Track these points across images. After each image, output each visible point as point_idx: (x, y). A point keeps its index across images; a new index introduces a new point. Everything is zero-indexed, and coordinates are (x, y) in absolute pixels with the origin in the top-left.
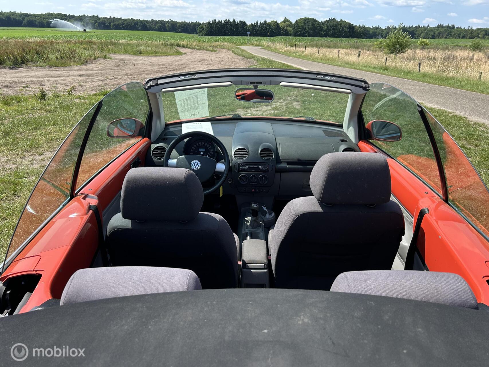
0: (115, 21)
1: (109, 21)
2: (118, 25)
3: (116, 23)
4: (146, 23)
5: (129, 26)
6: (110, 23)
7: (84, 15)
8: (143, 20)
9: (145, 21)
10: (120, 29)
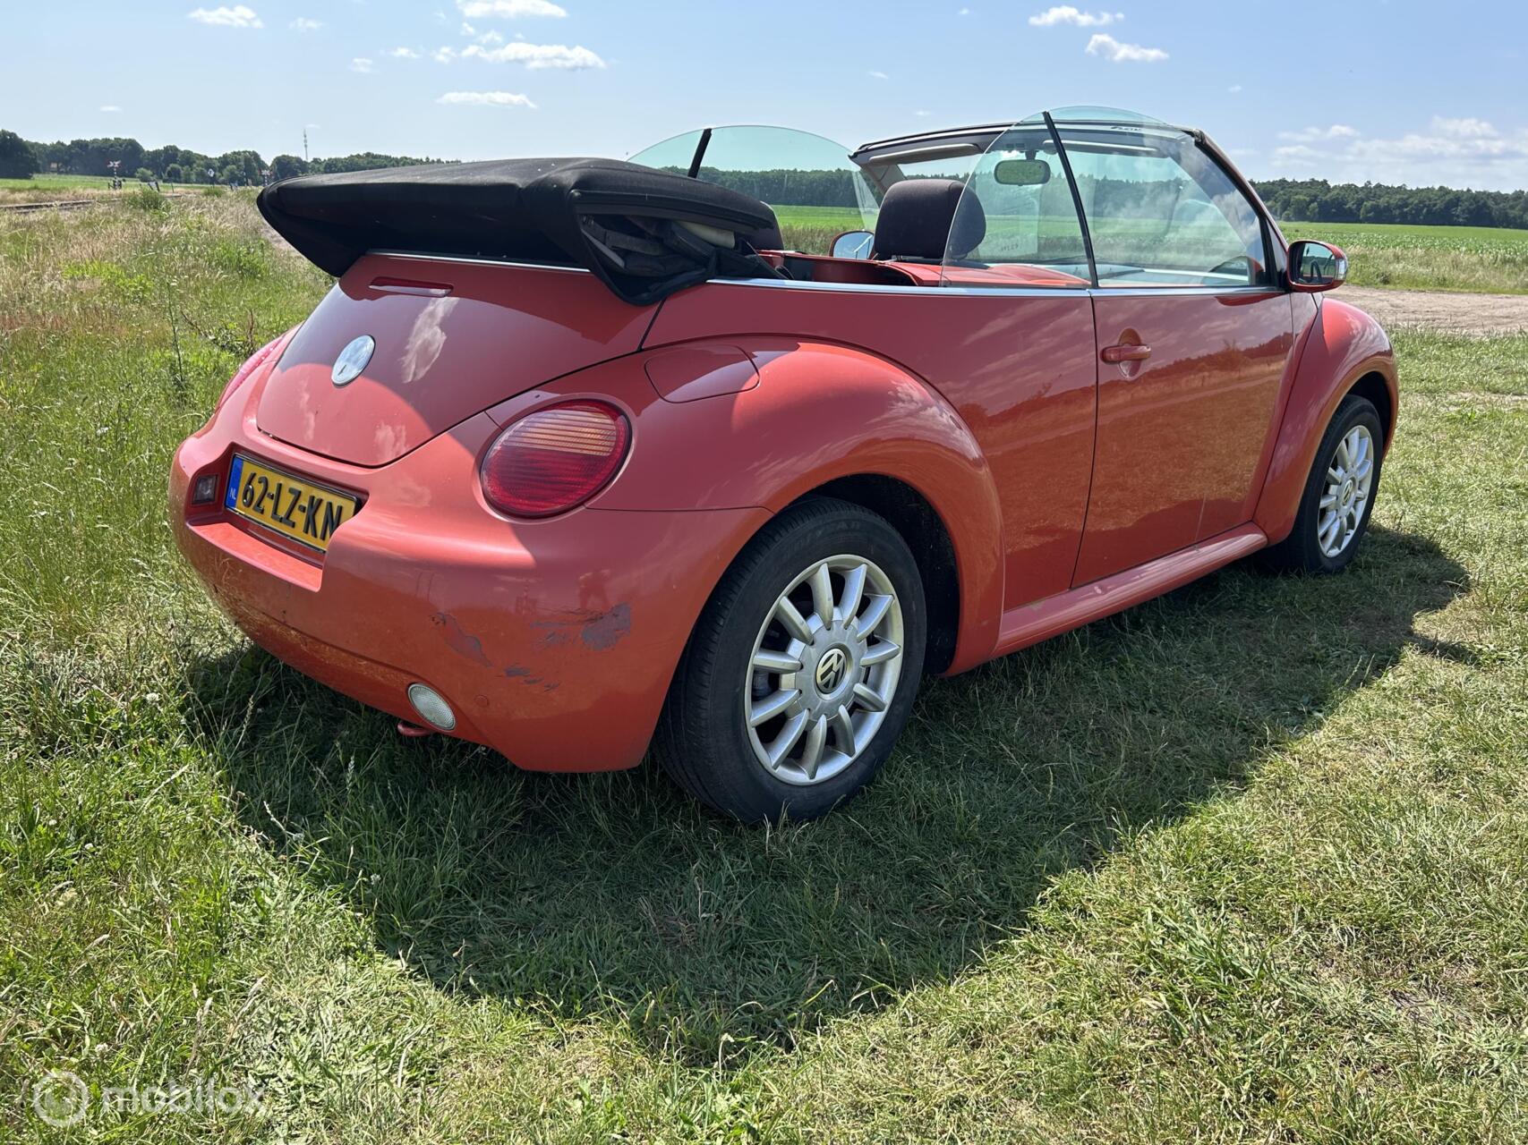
0: (1380, 197)
1: (1361, 195)
2: (1388, 208)
3: (1382, 202)
4: (1491, 203)
5: (1425, 210)
6: (1360, 203)
7: (1283, 181)
8: (1484, 193)
9: (1490, 194)
10: (1391, 221)
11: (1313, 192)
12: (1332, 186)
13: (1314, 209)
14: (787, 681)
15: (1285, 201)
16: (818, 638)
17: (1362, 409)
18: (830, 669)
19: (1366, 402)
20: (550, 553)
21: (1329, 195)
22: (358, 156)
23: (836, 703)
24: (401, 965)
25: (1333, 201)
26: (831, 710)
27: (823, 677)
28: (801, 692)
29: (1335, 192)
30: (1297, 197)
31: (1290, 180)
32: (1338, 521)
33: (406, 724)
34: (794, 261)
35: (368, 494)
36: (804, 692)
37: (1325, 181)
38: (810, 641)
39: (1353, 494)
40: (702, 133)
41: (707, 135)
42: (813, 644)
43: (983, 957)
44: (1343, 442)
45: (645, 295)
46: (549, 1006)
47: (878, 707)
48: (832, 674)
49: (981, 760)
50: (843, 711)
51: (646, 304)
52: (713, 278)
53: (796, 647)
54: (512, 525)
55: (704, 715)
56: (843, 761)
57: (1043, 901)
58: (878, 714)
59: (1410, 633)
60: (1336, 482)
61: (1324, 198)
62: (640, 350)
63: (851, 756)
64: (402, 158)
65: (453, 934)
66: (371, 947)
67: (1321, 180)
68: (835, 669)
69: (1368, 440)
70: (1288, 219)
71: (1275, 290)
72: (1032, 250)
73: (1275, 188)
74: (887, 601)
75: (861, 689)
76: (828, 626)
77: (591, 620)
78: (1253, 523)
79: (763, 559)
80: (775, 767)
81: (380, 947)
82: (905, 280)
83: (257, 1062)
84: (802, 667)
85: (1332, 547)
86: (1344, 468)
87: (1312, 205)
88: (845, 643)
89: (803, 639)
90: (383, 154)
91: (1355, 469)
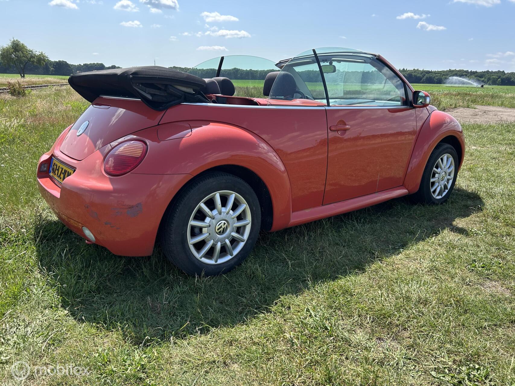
7: (488, 71)
11: (499, 75)
12: (506, 73)
13: (500, 81)
14: (204, 230)
15: (489, 78)
16: (216, 217)
17: (447, 148)
18: (221, 227)
19: (449, 146)
20: (118, 186)
21: (505, 76)
22: (171, 67)
23: (225, 238)
24: (66, 312)
25: (506, 78)
26: (222, 241)
27: (218, 230)
28: (210, 234)
29: (507, 75)
30: (493, 77)
31: (490, 71)
32: (440, 187)
33: (87, 240)
34: (219, 98)
35: (76, 168)
36: (211, 234)
37: (504, 71)
38: (213, 218)
39: (446, 178)
40: (221, 58)
41: (222, 59)
42: (214, 219)
43: (247, 320)
44: (440, 159)
45: (161, 108)
46: (103, 326)
47: (243, 241)
48: (222, 229)
49: (280, 260)
50: (228, 242)
51: (162, 110)
52: (183, 103)
53: (208, 220)
54: (109, 178)
55: (171, 240)
56: (228, 258)
57: (276, 304)
58: (242, 243)
59: (451, 225)
60: (438, 173)
61: (503, 77)
62: (158, 125)
63: (231, 256)
64: (185, 68)
65: (87, 304)
66: (59, 306)
67: (502, 71)
68: (223, 227)
69: (451, 159)
70: (490, 85)
71: (408, 107)
72: (342, 95)
73: (485, 74)
74: (244, 206)
75: (234, 234)
76: (220, 213)
77: (129, 208)
78: (403, 186)
79: (193, 191)
80: (201, 258)
81: (62, 306)
82: (256, 104)
83: (8, 335)
84: (210, 226)
85: (438, 195)
86: (441, 168)
87: (499, 79)
88: (227, 219)
89: (210, 217)
90: (179, 67)
91: (446, 169)
